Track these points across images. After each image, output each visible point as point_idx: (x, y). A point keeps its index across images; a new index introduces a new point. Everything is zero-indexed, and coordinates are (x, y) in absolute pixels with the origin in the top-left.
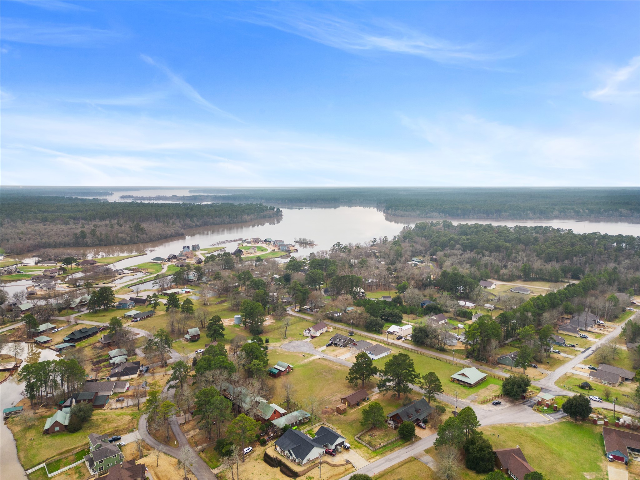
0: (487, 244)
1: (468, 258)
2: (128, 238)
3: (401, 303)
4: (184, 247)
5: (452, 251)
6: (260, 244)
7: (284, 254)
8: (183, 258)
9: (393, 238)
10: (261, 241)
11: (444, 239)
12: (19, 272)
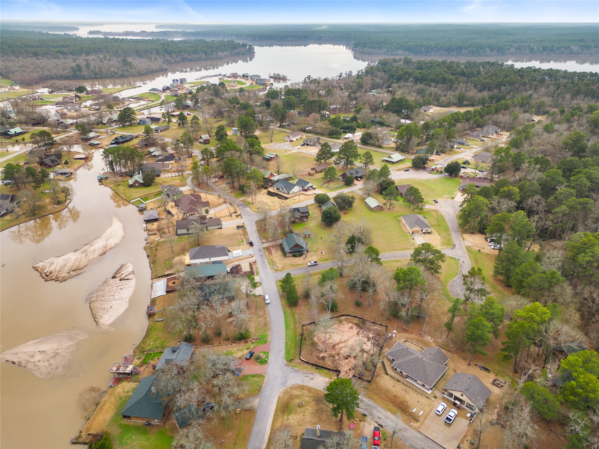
0: (435, 77)
1: (418, 90)
2: (120, 72)
3: (356, 121)
4: (174, 80)
5: (405, 83)
6: (239, 79)
7: (261, 87)
8: (175, 89)
9: (356, 73)
10: (239, 76)
11: (400, 73)
12: (41, 99)
